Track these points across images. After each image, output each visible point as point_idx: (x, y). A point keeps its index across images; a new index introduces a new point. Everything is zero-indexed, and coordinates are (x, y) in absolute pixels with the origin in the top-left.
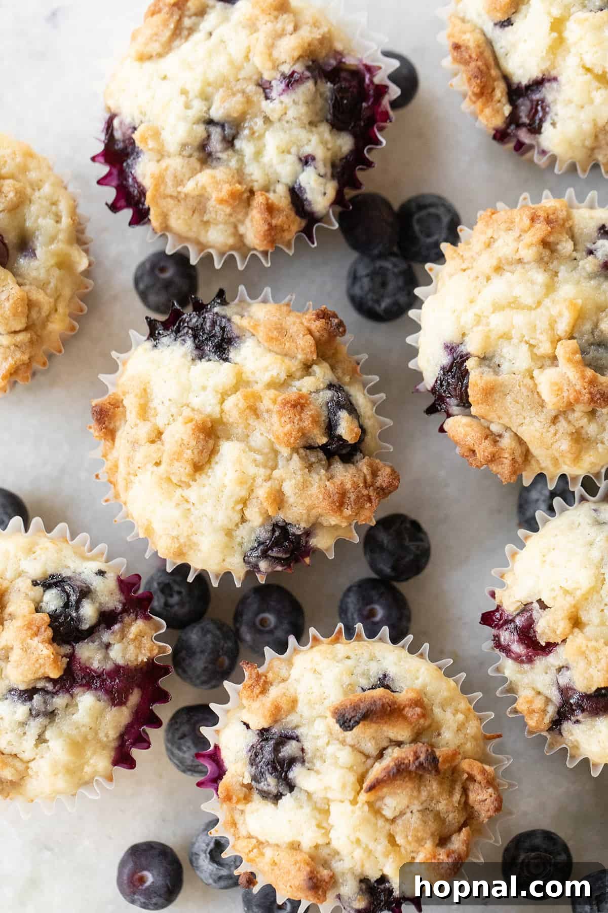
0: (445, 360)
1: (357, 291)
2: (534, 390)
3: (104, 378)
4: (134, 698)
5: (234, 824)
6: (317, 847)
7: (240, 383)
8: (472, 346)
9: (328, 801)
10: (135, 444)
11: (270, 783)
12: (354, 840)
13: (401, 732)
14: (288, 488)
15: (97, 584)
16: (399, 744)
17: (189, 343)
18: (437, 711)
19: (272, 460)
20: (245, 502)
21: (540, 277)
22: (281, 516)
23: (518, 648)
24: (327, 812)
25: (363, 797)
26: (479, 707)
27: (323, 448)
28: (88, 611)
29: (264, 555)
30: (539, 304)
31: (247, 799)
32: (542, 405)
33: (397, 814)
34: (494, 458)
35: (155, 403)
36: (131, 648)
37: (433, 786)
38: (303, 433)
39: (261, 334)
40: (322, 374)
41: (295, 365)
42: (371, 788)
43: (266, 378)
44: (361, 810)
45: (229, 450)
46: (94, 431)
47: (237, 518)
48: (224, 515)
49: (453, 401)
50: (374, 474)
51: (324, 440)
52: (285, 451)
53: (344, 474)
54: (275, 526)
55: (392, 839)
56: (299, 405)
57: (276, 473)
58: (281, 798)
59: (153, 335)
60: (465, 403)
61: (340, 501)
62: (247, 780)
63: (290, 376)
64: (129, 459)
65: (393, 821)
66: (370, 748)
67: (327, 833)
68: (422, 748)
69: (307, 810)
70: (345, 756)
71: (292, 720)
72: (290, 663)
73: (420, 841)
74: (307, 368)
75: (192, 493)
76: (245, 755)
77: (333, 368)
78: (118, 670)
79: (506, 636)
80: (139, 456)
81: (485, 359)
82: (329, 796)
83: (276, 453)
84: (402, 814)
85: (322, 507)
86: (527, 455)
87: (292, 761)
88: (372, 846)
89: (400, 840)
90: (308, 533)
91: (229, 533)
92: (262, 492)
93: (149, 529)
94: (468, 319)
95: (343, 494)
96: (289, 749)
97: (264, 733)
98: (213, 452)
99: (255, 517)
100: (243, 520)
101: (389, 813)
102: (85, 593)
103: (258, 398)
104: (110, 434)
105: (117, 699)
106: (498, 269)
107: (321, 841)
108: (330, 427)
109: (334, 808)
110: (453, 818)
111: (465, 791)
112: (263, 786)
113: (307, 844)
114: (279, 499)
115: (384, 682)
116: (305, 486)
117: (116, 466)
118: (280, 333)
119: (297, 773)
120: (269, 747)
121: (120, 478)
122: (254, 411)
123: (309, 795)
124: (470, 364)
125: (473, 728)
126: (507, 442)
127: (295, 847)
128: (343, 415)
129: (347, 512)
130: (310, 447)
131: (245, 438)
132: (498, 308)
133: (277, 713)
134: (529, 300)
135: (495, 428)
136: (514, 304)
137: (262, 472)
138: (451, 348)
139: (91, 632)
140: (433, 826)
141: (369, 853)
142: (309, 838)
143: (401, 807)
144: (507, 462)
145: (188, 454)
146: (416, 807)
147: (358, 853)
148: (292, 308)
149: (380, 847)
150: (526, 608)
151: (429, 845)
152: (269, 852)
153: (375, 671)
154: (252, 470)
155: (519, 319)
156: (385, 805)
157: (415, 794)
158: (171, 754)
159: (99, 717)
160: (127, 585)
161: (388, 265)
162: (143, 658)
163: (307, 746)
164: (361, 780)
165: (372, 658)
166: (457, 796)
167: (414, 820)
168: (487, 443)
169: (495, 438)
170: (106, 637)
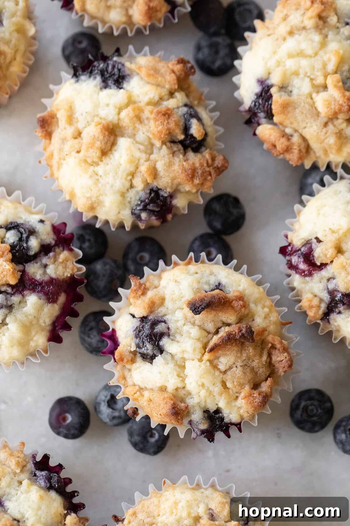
0: (257, 89)
1: (200, 56)
2: (313, 106)
3: (44, 101)
4: (62, 298)
5: (124, 378)
6: (177, 389)
7: (130, 102)
8: (275, 79)
9: (184, 360)
10: (64, 140)
11: (149, 348)
12: (200, 384)
13: (230, 317)
14: (160, 166)
15: (39, 227)
16: (229, 325)
17: (99, 79)
18: (252, 306)
19: (150, 148)
20: (133, 175)
21: (317, 38)
22: (155, 184)
23: (303, 266)
24: (184, 367)
25: (207, 356)
26: (278, 304)
27: (181, 142)
28: (34, 244)
29: (145, 209)
30: (316, 54)
31: (133, 361)
32: (318, 114)
33: (228, 368)
34: (288, 150)
35: (77, 115)
36: (60, 268)
37: (251, 351)
38: (170, 133)
39: (143, 72)
40: (180, 98)
41: (164, 92)
42: (212, 350)
43: (146, 99)
44: (205, 365)
45: (123, 143)
46: (39, 133)
47: (128, 185)
48: (120, 183)
49: (262, 115)
50: (213, 159)
51: (182, 137)
52: (158, 144)
53: (194, 159)
54: (152, 190)
55: (224, 384)
56: (167, 114)
57: (153, 157)
58: (155, 358)
59: (76, 75)
60: (270, 116)
61: (192, 174)
62: (133, 348)
63: (161, 99)
64: (61, 150)
65: (225, 372)
66: (211, 327)
67: (183, 381)
68: (243, 326)
69: (171, 365)
70: (195, 332)
71: (162, 311)
72: (160, 277)
73: (242, 386)
74: (171, 94)
75: (100, 169)
76: (132, 333)
77: (187, 96)
78: (52, 281)
79: (295, 259)
80: (67, 147)
81: (283, 88)
82: (186, 356)
83: (152, 145)
84: (230, 368)
85: (181, 177)
86: (308, 149)
87: (162, 335)
88: (211, 388)
89: (229, 385)
90: (171, 196)
91: (123, 195)
92: (144, 168)
93: (72, 194)
94: (272, 63)
95: (194, 171)
96: (160, 328)
97: (143, 319)
98: (114, 144)
99: (139, 184)
100: (132, 186)
101: (222, 367)
102: (32, 232)
103: (141, 110)
104: (49, 135)
105: (51, 299)
106: (291, 33)
107: (180, 385)
108: (186, 129)
109: (188, 364)
110: (262, 371)
111: (270, 355)
112: (143, 350)
113: (171, 387)
114: (154, 173)
115: (219, 286)
116: (170, 164)
117: (52, 155)
118: (155, 72)
119: (165, 342)
120: (147, 326)
121: (54, 162)
122: (139, 118)
123: (172, 356)
124: (273, 90)
125: (274, 317)
126: (296, 139)
127: (163, 389)
128: (194, 122)
129: (197, 181)
130: (173, 142)
131: (133, 136)
132: (291, 56)
133: (152, 306)
134: (310, 52)
135: (288, 131)
136: (301, 54)
137: (144, 156)
138: (261, 82)
139: (35, 257)
140: (249, 376)
141: (210, 393)
142: (172, 383)
143: (230, 363)
144: (296, 152)
145: (98, 144)
146: (239, 364)
147: (203, 393)
148: (162, 59)
149: (217, 389)
150: (308, 243)
151: (247, 388)
152: (146, 394)
153: (213, 281)
154: (138, 154)
155: (304, 63)
156: (220, 362)
157: (239, 355)
158: (83, 341)
159: (40, 310)
160: (57, 230)
161: (219, 40)
162: (68, 274)
163: (172, 326)
164: (205, 347)
165: (212, 274)
166: (265, 358)
167: (238, 372)
168: (283, 140)
169: (289, 137)
170: (45, 260)
